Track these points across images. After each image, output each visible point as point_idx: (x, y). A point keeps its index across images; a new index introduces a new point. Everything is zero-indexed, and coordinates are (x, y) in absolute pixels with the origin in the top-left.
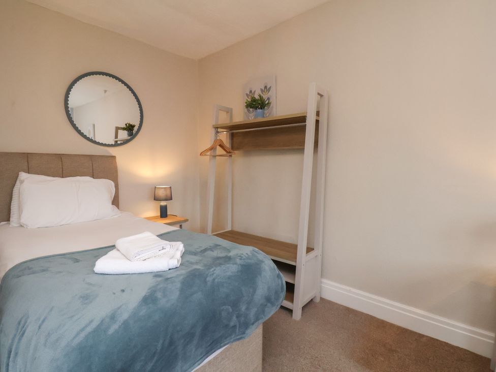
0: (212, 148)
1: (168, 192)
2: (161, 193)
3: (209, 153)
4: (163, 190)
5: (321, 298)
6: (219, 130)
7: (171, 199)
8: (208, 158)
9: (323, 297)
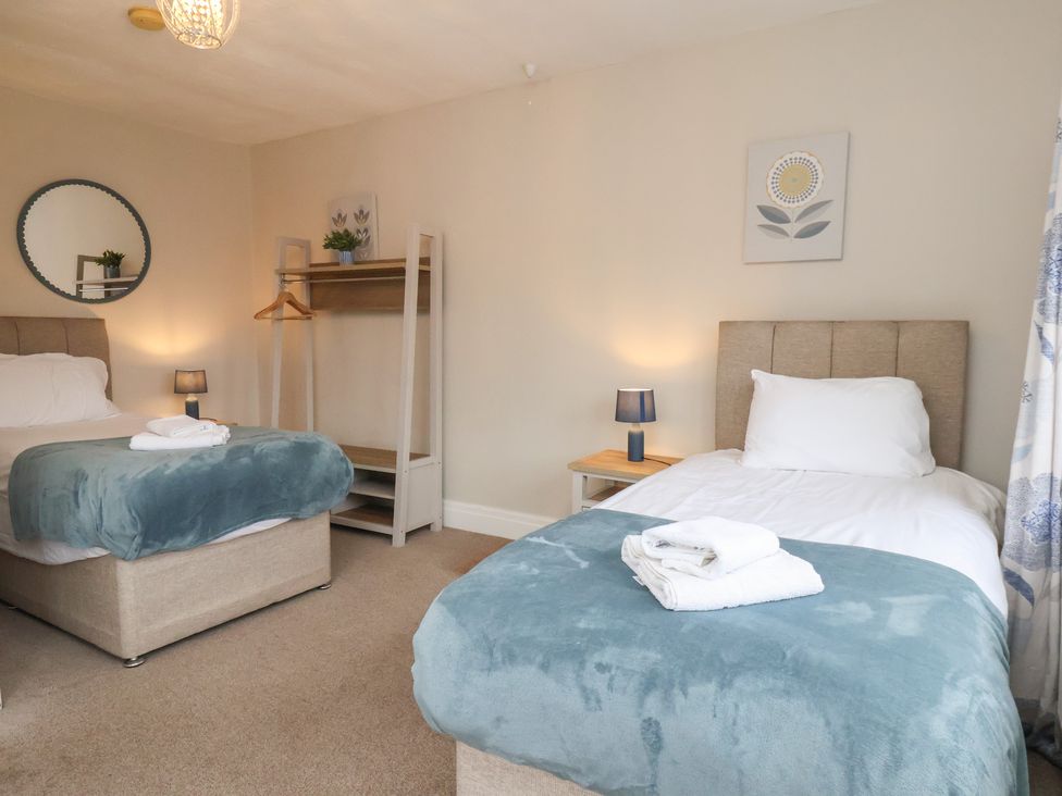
0: (275, 307)
1: (200, 378)
2: (188, 380)
3: (270, 315)
4: (191, 374)
5: (443, 527)
6: (287, 277)
7: (206, 392)
8: (268, 322)
9: (447, 525)
